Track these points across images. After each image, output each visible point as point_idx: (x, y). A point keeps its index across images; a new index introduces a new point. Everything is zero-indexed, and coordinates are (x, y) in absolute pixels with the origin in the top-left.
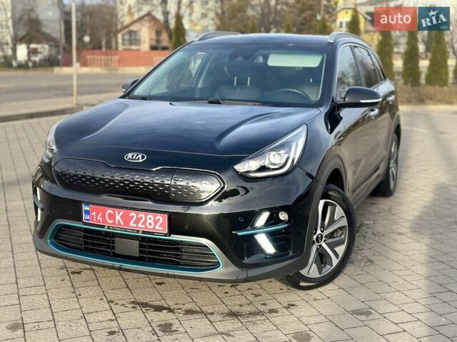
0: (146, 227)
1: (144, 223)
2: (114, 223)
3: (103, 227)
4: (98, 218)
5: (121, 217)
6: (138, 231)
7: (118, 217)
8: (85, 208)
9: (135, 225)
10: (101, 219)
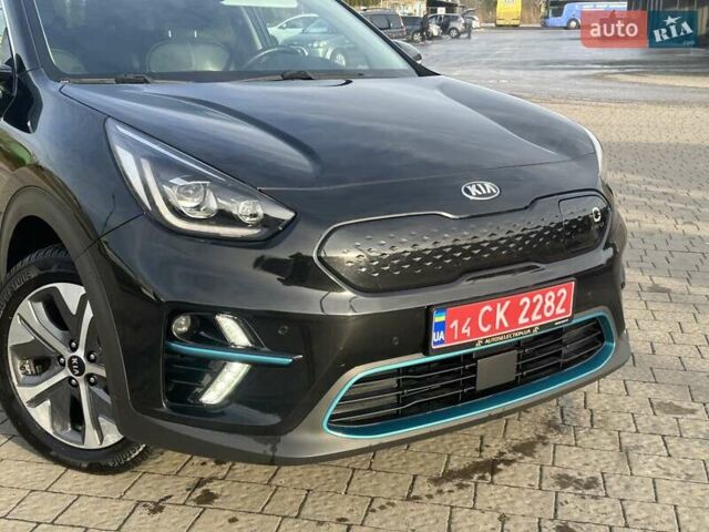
0: (544, 318)
1: (541, 312)
2: (493, 330)
3: (473, 344)
4: (464, 331)
5: (505, 314)
6: (532, 329)
7: (500, 315)
8: (438, 318)
9: (527, 320)
10: (468, 331)
